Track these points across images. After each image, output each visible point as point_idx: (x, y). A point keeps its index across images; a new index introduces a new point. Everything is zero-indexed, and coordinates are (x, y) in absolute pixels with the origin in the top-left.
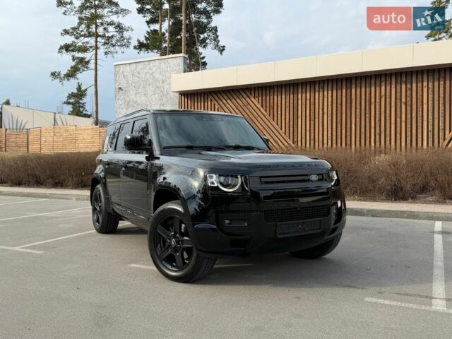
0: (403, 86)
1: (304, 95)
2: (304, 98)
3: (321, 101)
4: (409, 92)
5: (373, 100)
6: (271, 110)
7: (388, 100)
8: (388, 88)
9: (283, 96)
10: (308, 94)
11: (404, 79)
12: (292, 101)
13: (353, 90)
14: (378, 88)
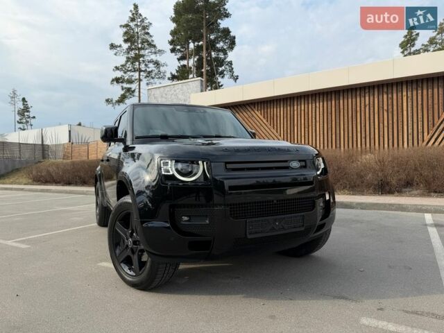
0: (385, 96)
1: (299, 107)
2: (299, 110)
3: (314, 111)
4: (390, 101)
5: (358, 109)
6: (272, 120)
7: (372, 108)
8: (371, 98)
9: (282, 109)
10: (303, 106)
11: (385, 90)
12: (289, 113)
13: (341, 102)
14: (363, 99)
